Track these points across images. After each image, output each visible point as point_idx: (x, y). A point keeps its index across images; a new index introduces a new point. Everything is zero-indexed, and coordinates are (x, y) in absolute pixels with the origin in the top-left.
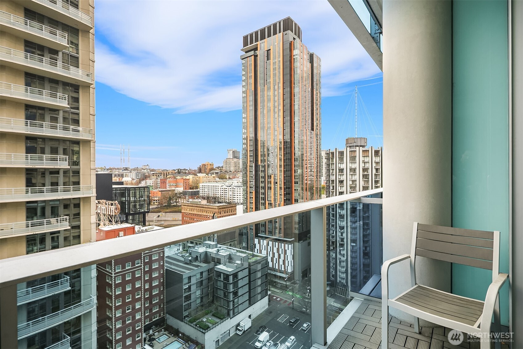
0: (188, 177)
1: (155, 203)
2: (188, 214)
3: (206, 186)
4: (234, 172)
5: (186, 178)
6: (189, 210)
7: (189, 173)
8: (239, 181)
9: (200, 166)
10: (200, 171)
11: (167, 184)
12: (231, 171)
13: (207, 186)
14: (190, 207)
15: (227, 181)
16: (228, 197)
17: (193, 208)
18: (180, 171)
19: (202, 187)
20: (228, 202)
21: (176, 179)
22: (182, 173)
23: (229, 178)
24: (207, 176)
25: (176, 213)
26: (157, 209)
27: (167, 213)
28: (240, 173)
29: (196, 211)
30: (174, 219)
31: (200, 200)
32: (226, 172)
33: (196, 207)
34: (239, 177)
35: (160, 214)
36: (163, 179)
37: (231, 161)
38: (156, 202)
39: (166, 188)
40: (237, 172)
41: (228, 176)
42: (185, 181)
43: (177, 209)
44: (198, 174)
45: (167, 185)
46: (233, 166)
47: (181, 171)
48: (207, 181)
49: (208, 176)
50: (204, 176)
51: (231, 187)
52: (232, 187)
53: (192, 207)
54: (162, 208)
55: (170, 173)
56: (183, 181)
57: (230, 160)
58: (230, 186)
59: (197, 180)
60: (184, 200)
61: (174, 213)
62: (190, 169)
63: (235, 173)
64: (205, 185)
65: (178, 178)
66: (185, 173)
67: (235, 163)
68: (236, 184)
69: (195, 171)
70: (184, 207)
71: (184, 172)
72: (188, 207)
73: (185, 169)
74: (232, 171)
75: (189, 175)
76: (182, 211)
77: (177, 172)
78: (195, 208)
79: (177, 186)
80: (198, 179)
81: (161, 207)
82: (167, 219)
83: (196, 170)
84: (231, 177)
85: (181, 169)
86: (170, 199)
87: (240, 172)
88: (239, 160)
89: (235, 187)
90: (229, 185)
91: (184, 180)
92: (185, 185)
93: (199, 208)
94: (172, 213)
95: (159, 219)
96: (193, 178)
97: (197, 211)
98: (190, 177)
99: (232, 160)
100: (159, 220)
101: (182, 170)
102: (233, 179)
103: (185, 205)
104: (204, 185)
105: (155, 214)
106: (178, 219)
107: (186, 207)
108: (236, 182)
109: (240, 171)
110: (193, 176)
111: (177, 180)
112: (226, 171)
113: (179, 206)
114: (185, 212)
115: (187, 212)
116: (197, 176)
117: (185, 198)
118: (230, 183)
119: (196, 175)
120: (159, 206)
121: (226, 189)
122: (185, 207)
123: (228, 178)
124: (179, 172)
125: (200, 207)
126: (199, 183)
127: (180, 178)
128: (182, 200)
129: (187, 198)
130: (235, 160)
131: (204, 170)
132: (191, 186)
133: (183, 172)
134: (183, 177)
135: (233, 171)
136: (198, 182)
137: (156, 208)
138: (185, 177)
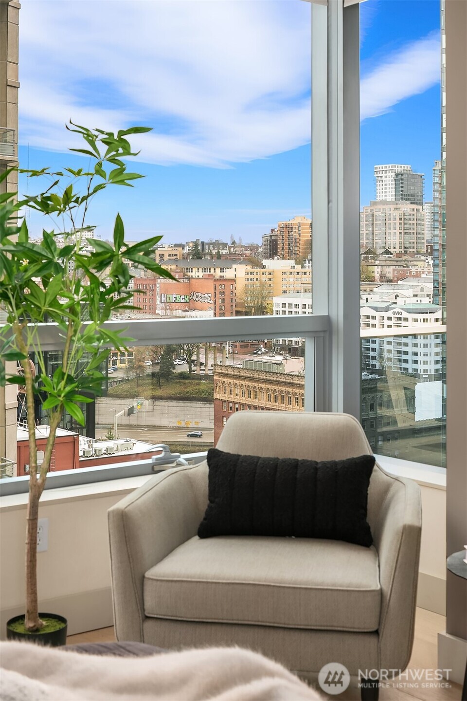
0: (229, 274)
1: (118, 362)
2: (237, 406)
3: (297, 306)
4: (399, 255)
5: (222, 274)
6: (240, 394)
7: (233, 259)
8: (422, 290)
9: (273, 230)
10: (273, 249)
11: (158, 297)
12: (387, 252)
13: (301, 306)
14: (243, 383)
15: (375, 290)
16: (378, 349)
17: (256, 384)
18: (200, 248)
19: (281, 309)
20: (377, 368)
21: (190, 278)
22: (208, 257)
23: (384, 279)
24: (298, 268)
25: (188, 404)
26: (125, 387)
27: (158, 403)
28: (423, 258)
29: (265, 398)
30: (183, 425)
31: (279, 358)
32: (369, 256)
33: (266, 381)
34: (423, 276)
35: (135, 405)
36: (143, 277)
37: (388, 213)
38: (122, 362)
39: (154, 313)
40: (413, 255)
41: (376, 271)
42: (218, 287)
43: (190, 388)
44: (265, 262)
45: (158, 302)
46: (397, 231)
47: (203, 248)
48: (298, 288)
49: (304, 270)
50: (289, 269)
51: (390, 314)
52: (394, 313)
53: (250, 383)
54: (141, 382)
55: (166, 258)
56: (213, 287)
57: (387, 207)
58: (387, 309)
59: (261, 283)
60: (219, 355)
61: (181, 404)
62: (234, 243)
63: (404, 258)
64: (294, 301)
65: (194, 274)
66: (219, 256)
67: (404, 219)
68: (411, 302)
69: (253, 248)
70: (222, 379)
71: (214, 252)
72: (237, 382)
73: (216, 244)
74: (392, 250)
75: (234, 266)
76: (217, 396)
77: (189, 254)
78: (263, 385)
79: (190, 305)
80: (264, 278)
81: (138, 377)
82: (157, 423)
83: (257, 247)
84: (390, 272)
85: (203, 243)
86: (170, 351)
87: (423, 255)
88: (419, 207)
89: (410, 312)
90: (384, 305)
91: (218, 284)
92: (219, 302)
93: (276, 387)
94: (174, 403)
95: (132, 420)
96: (250, 276)
97: (269, 397)
98: (239, 272)
99: (393, 207)
100: (132, 423)
101: (207, 248)
102: (400, 282)
103: (227, 375)
104: (287, 301)
105: (118, 401)
106: (197, 423)
107: (231, 381)
108: (411, 293)
109: (424, 250)
110: (249, 268)
111: (193, 281)
112: (369, 252)
113: (200, 377)
114: (226, 397)
115: (233, 398)
116: (264, 267)
117: (221, 350)
118: (385, 298)
119: (256, 264)
120: (132, 375)
121: (374, 318)
122: (227, 380)
123: (377, 276)
124: (198, 253)
125: (279, 383)
126: (270, 295)
127: (201, 274)
128: (211, 356)
129: (227, 347)
130: (407, 207)
131: (286, 247)
132: (242, 305)
133: (210, 254)
134: (212, 270)
135: (398, 250)
136: (265, 292)
137: (122, 380)
138: (218, 273)
